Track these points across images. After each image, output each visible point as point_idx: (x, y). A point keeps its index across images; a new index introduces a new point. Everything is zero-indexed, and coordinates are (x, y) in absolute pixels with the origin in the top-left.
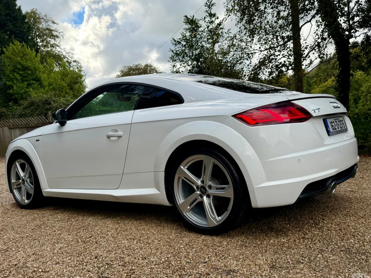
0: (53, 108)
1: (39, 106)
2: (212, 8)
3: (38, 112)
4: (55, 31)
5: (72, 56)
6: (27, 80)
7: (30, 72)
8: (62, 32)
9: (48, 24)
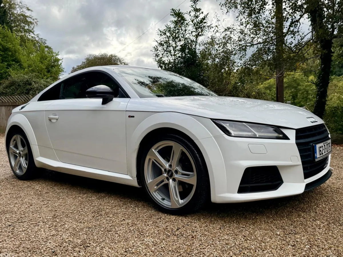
0: (34, 89)
1: (20, 86)
2: (197, 3)
3: (18, 92)
4: (29, 17)
5: (45, 42)
6: (7, 60)
7: (10, 53)
8: (36, 19)
9: (23, 10)
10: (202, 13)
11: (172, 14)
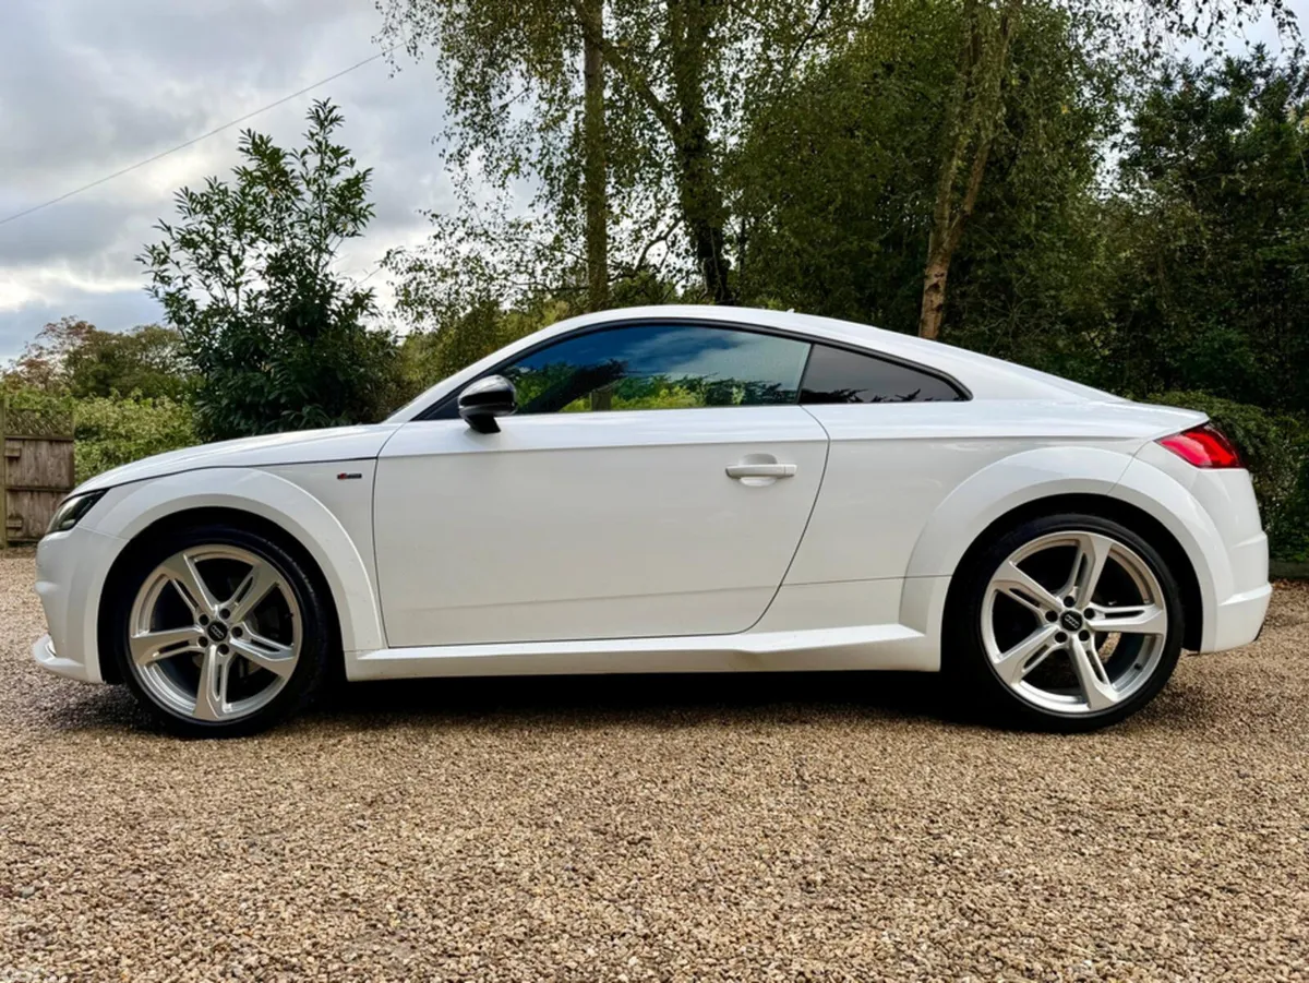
2: (332, 130)
10: (352, 162)
11: (245, 146)
